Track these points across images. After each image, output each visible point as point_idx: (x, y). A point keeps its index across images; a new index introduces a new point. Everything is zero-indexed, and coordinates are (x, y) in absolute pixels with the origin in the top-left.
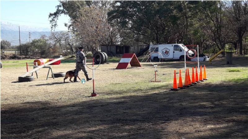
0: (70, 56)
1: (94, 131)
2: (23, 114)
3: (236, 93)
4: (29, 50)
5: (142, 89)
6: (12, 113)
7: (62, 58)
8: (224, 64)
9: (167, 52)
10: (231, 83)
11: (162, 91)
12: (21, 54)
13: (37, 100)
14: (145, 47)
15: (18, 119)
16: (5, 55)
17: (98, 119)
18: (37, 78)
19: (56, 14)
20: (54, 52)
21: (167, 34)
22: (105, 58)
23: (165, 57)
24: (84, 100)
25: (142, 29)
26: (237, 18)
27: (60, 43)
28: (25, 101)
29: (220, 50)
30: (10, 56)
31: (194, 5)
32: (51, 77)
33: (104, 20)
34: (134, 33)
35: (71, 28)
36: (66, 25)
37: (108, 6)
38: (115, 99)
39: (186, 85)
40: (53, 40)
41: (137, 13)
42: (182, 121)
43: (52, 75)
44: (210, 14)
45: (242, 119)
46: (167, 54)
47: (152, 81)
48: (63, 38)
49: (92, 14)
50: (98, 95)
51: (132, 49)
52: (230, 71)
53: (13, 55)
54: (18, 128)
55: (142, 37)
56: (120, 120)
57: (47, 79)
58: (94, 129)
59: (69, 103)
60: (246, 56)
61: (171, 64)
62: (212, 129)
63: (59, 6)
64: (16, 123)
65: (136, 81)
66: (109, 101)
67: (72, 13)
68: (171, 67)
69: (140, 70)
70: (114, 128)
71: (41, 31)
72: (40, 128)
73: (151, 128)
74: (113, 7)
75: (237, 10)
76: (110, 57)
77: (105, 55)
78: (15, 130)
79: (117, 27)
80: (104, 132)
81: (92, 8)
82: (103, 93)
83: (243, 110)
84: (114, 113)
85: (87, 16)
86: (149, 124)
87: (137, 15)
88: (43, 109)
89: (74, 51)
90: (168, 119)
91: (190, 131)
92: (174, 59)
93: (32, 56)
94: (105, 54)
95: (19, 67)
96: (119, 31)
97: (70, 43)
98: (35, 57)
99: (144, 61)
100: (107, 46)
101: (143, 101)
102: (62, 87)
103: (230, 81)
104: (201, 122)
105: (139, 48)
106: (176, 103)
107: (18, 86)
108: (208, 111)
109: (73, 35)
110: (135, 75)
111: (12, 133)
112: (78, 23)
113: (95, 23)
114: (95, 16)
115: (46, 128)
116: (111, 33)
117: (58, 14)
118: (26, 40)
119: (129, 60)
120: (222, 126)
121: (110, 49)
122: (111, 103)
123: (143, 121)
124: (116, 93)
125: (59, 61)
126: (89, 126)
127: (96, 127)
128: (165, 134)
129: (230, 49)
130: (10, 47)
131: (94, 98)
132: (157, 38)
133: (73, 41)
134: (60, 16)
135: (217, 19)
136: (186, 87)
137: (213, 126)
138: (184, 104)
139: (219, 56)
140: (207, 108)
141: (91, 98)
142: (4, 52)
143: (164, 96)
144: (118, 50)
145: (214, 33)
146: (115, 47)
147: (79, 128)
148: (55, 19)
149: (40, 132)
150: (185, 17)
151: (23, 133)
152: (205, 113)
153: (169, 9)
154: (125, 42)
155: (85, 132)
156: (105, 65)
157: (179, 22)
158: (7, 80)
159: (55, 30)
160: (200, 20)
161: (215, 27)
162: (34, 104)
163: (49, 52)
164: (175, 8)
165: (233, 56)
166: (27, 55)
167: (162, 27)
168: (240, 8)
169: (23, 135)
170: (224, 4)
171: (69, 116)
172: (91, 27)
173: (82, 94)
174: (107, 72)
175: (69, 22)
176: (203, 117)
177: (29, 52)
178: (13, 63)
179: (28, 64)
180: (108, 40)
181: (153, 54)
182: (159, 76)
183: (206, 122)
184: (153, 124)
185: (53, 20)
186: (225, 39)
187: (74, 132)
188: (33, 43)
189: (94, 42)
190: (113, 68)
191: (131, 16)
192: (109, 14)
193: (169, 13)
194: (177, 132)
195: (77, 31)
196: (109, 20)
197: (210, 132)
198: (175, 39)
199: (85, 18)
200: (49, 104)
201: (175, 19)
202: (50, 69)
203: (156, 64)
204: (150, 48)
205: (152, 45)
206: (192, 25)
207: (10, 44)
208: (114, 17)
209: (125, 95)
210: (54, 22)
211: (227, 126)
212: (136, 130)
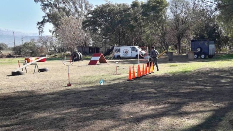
0: (54, 55)
1: (67, 113)
2: (13, 100)
3: (173, 82)
4: (21, 51)
5: (106, 80)
6: (4, 100)
7: (47, 57)
8: (167, 61)
9: (126, 52)
10: (171, 75)
11: (121, 81)
12: (15, 54)
13: (25, 90)
14: (111, 48)
15: (9, 105)
16: (3, 54)
17: (70, 104)
18: (27, 72)
19: (42, 23)
20: (42, 52)
21: (127, 39)
22: (81, 56)
23: (125, 56)
24: (62, 89)
25: (109, 35)
26: (177, 27)
27: (46, 45)
28: (15, 91)
29: (165, 50)
30: (7, 55)
31: (146, 17)
32: (37, 71)
33: (80, 28)
34: (103, 37)
35: (54, 33)
36: (50, 31)
37: (83, 17)
38: (85, 88)
39: (138, 77)
40: (40, 42)
41: (105, 23)
42: (133, 104)
43: (38, 70)
44: (157, 24)
45: (175, 101)
46: (127, 54)
47: (114, 74)
48: (48, 41)
49: (71, 23)
50: (72, 85)
51: (101, 50)
52: (170, 66)
53: (9, 54)
54: (8, 111)
55: (108, 40)
56: (87, 104)
57: (34, 73)
58: (67, 111)
59: (49, 92)
60: (183, 55)
61: (130, 61)
62: (152, 110)
63: (45, 17)
64: (7, 108)
65: (102, 74)
66: (80, 90)
67: (55, 22)
68: (129, 64)
69: (106, 66)
70: (82, 110)
71: (31, 35)
72: (25, 111)
73: (109, 109)
74: (86, 17)
75: (177, 21)
76: (84, 56)
77: (80, 55)
78: (5, 113)
79: (90, 33)
80: (74, 114)
81: (70, 19)
82: (77, 84)
83: (177, 95)
84: (84, 99)
85: (66, 24)
86: (108, 107)
87: (105, 24)
88: (29, 96)
89: (57, 51)
90: (122, 103)
91: (137, 111)
92: (132, 57)
93: (23, 55)
94: (80, 53)
95: (13, 64)
96: (91, 36)
97: (54, 45)
98: (26, 56)
99: (110, 59)
100: (82, 47)
101: (106, 89)
102: (45, 79)
103: (170, 73)
104: (146, 104)
105: (107, 49)
106: (129, 90)
107: (10, 78)
108: (152, 96)
109: (56, 39)
110: (102, 69)
111: (3, 116)
112: (60, 30)
113: (73, 30)
114: (72, 24)
115: (30, 111)
116: (85, 38)
117: (44, 22)
118: (19, 43)
119: (97, 58)
120: (160, 107)
121: (85, 49)
122: (82, 91)
123: (104, 104)
124: (87, 83)
125: (45, 58)
126: (63, 109)
127: (68, 110)
128: (118, 114)
129: (172, 50)
130: (7, 48)
131: (69, 87)
132: (120, 42)
133: (56, 43)
134: (46, 24)
135: (163, 27)
136: (138, 78)
137: (153, 107)
138: (135, 91)
139: (164, 54)
140: (151, 93)
141: (67, 87)
142: (2, 52)
143: (122, 85)
144: (91, 51)
145: (161, 38)
146: (88, 48)
147: (55, 111)
148: (42, 27)
149: (25, 115)
150: (139, 26)
151: (12, 115)
152: (150, 98)
153: (128, 20)
154: (95, 45)
155: (59, 114)
156: (80, 62)
157: (135, 30)
158: (3, 74)
159: (42, 35)
160: (151, 28)
161: (161, 33)
162: (22, 93)
163: (37, 52)
164: (132, 19)
165: (173, 55)
166: (20, 54)
167: (123, 33)
168: (179, 20)
169: (11, 117)
170: (168, 16)
171: (48, 102)
172: (70, 33)
173: (60, 85)
174: (81, 67)
175: (53, 29)
176: (148, 100)
177: (22, 52)
178: (9, 61)
179: (20, 62)
180: (83, 43)
181: (117, 54)
182: (119, 70)
183: (149, 104)
184: (111, 107)
185: (40, 27)
186: (168, 42)
187: (51, 115)
188: (25, 45)
189: (72, 44)
190: (86, 64)
191: (100, 25)
192: (83, 23)
193: (128, 23)
194: (128, 112)
195: (59, 36)
196: (84, 28)
197: (151, 112)
198: (133, 42)
199: (65, 26)
200: (34, 93)
201: (132, 27)
202: (36, 66)
203: (117, 62)
204: (114, 49)
205: (116, 47)
206: (144, 32)
207: (7, 46)
208: (87, 26)
209: (93, 85)
210: (41, 29)
211: (164, 107)
212: (98, 111)
